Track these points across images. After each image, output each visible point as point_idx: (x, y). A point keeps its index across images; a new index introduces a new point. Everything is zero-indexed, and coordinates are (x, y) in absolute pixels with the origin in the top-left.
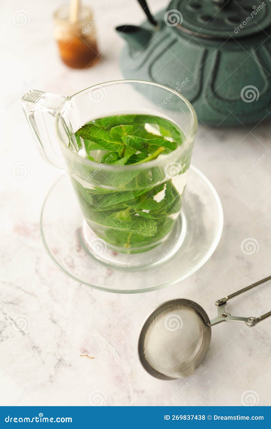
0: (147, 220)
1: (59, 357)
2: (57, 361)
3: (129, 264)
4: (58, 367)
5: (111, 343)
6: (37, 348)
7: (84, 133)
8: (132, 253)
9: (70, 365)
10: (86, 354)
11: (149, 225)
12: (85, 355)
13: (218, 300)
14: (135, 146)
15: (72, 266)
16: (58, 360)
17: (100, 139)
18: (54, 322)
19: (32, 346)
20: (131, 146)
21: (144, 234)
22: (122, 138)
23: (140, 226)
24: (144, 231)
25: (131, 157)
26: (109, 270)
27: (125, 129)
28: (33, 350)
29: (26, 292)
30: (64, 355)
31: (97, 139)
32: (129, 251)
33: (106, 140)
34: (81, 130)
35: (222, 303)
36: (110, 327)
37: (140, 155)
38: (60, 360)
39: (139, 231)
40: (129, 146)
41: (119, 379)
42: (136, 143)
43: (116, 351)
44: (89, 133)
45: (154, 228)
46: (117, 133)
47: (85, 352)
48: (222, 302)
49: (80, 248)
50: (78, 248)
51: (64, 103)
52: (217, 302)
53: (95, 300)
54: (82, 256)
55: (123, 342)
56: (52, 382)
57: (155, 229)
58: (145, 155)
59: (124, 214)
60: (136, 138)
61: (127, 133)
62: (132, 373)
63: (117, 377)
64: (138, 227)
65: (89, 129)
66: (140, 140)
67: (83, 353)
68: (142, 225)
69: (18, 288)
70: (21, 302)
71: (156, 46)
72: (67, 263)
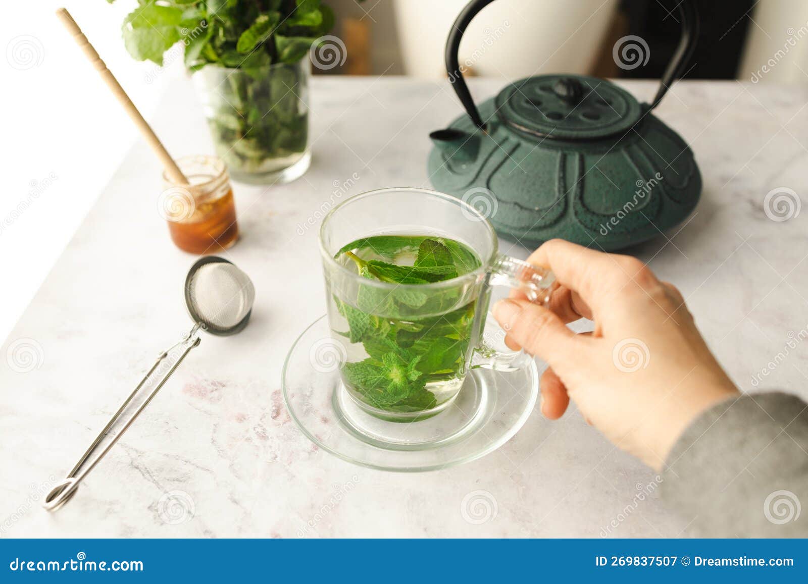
69: (187, 462)
70: (189, 478)
71: (490, 155)
72: (258, 432)
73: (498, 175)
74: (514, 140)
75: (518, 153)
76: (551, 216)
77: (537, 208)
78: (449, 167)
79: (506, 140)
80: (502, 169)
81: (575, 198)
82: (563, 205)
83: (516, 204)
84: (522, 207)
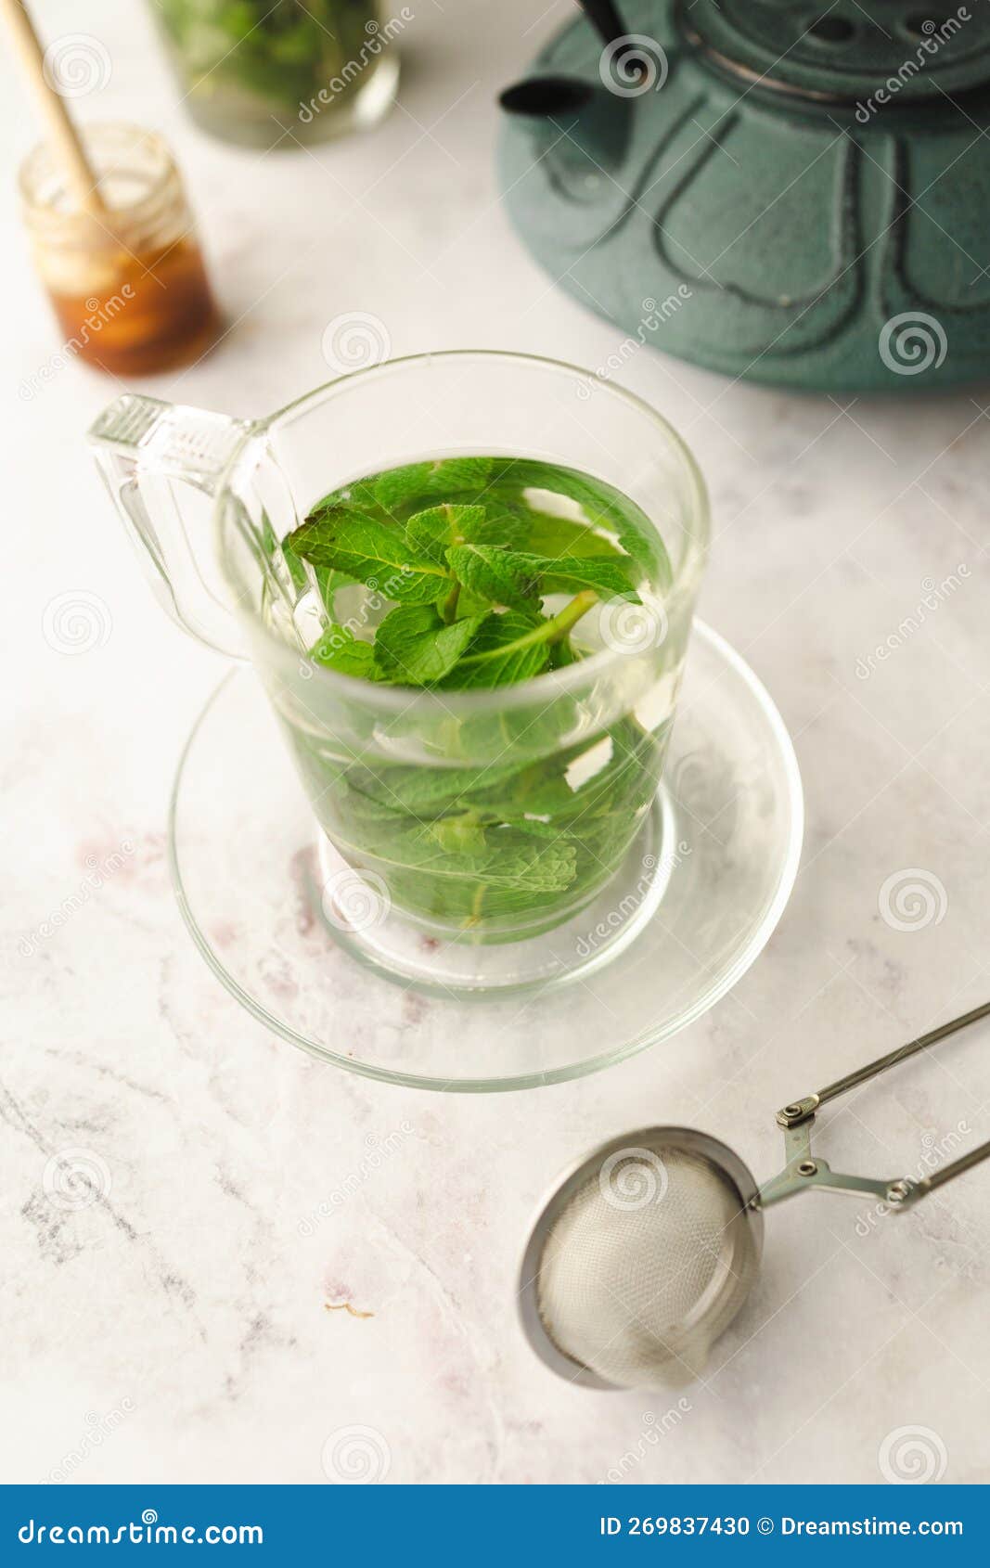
0: (541, 844)
1: (253, 1315)
2: (247, 1328)
3: (480, 978)
4: (252, 1349)
5: (427, 1262)
6: (180, 1283)
7: (316, 543)
8: (489, 941)
9: (293, 1342)
10: (345, 1302)
11: (551, 859)
12: (341, 1304)
13: (786, 1106)
14: (494, 590)
15: (285, 989)
16: (252, 1323)
17: (369, 560)
18: (232, 1190)
19: (161, 1277)
20: (481, 588)
21: (533, 887)
22: (448, 554)
23: (517, 862)
24: (531, 878)
25: (481, 629)
26: (411, 999)
27: (457, 520)
28: (168, 1292)
29: (132, 1085)
30: (271, 1307)
31: (359, 563)
32: (477, 936)
33: (389, 563)
34: (301, 532)
35: (799, 1118)
36: (420, 1203)
37: (511, 618)
38: (258, 1323)
39: (515, 880)
40: (474, 589)
41: (455, 1385)
42: (495, 578)
43: (445, 1291)
44: (333, 540)
45: (567, 865)
46: (427, 534)
47: (339, 1293)
48: (801, 1113)
49: (311, 922)
50: (303, 923)
51: (242, 444)
52: (781, 1113)
53: (368, 1110)
54: (316, 953)
55: (468, 1258)
56: (234, 1398)
57: (570, 871)
58: (529, 621)
59: (460, 830)
60: (496, 555)
61: (463, 535)
62: (499, 1362)
63: (453, 1379)
64: (511, 865)
65: (330, 527)
66: (510, 563)
67: (334, 1299)
68: (525, 860)
69: (104, 1071)
70: (115, 1120)
71: (661, 149)
72: (268, 975)
73: (683, 209)
74: (722, 103)
75: (735, 138)
76: (822, 320)
77: (785, 299)
78: (556, 183)
79: (699, 103)
80: (694, 191)
81: (884, 269)
82: (852, 288)
83: (732, 289)
84: (747, 298)
